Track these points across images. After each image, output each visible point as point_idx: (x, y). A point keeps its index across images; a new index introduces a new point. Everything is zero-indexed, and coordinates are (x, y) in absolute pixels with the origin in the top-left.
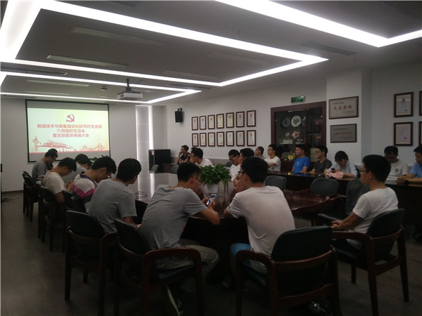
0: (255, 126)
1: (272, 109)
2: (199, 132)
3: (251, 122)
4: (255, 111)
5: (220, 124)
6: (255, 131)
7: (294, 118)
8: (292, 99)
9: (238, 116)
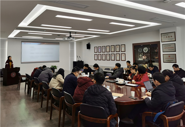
0: (125, 51)
1: (133, 44)
3: (123, 50)
4: (125, 45)
5: (108, 50)
6: (125, 54)
7: (145, 48)
9: (117, 47)
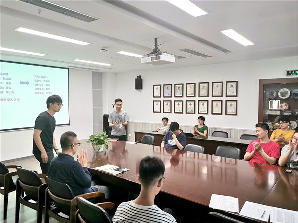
0: (237, 96)
1: (260, 80)
2: (162, 99)
4: (237, 82)
6: (236, 101)
7: (282, 90)
8: (288, 72)
9: (215, 86)
